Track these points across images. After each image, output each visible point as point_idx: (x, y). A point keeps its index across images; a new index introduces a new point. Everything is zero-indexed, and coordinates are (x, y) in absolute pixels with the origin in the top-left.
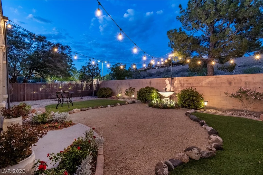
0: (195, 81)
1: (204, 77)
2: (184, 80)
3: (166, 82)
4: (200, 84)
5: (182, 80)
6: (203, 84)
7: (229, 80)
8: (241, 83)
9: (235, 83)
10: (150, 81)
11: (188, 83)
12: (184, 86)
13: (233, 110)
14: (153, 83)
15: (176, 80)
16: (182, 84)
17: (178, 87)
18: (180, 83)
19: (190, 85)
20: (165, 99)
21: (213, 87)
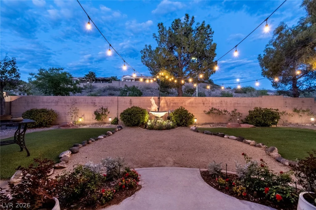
0: (179, 101)
1: (187, 97)
2: (170, 100)
3: (151, 101)
4: (184, 104)
5: (168, 99)
6: (186, 104)
7: (203, 101)
8: (209, 103)
9: (206, 103)
10: (131, 100)
11: (174, 103)
12: (171, 105)
13: (206, 124)
14: (134, 102)
15: (162, 100)
16: (168, 103)
17: (164, 106)
18: (166, 103)
19: (176, 104)
20: (160, 120)
21: (193, 107)
